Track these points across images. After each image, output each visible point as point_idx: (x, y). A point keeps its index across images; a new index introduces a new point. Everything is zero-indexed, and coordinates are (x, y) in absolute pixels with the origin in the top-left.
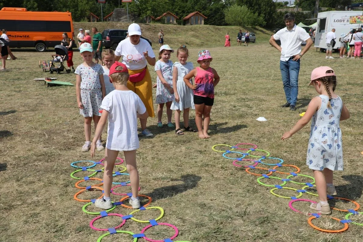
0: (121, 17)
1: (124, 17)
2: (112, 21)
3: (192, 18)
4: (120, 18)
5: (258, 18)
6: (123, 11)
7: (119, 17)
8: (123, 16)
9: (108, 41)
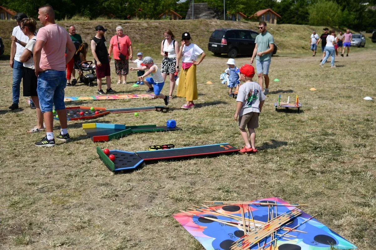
0: (200, 14)
1: (204, 14)
2: (188, 19)
3: (263, 16)
4: (198, 16)
5: (348, 17)
6: (202, 6)
7: (197, 14)
8: (202, 12)
9: (225, 44)
